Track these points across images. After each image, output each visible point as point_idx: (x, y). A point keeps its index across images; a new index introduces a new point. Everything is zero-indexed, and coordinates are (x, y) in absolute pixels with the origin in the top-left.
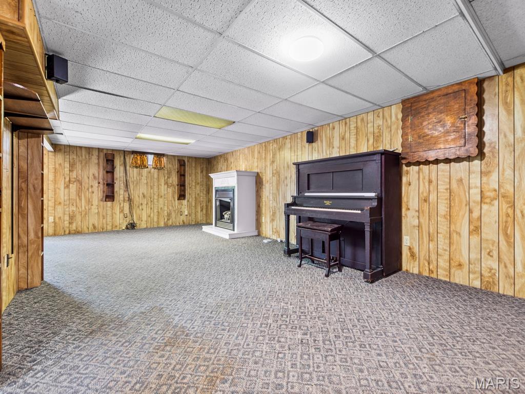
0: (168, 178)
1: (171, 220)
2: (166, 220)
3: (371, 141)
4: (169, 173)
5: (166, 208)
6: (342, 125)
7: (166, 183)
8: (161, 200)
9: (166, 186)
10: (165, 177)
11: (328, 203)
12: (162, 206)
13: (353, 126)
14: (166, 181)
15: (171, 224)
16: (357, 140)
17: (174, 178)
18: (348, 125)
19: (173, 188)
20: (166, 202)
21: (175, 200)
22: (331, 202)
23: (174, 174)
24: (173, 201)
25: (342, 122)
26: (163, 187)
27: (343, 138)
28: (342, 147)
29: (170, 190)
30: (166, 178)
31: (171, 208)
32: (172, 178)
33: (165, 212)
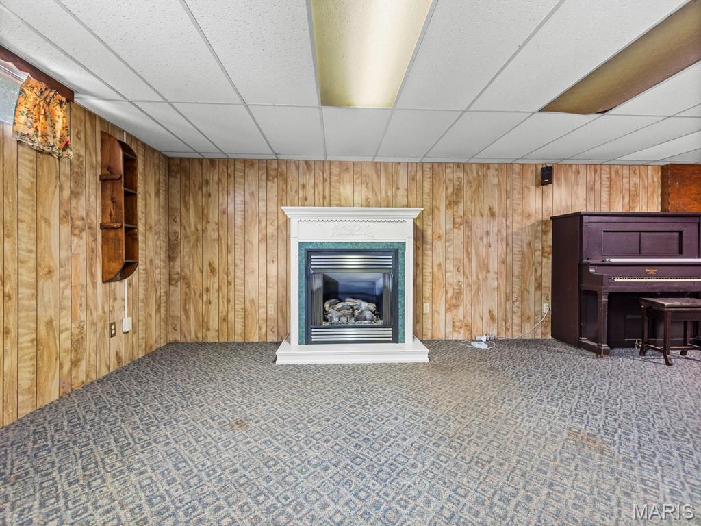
0: (74, 194)
1: (83, 363)
2: (66, 367)
3: (627, 199)
4: (77, 176)
5: (66, 321)
6: (591, 172)
7: (67, 217)
8: (49, 288)
9: (66, 229)
10: (61, 189)
11: (652, 271)
12: (52, 312)
13: (605, 176)
14: (67, 207)
15: (82, 377)
16: (610, 195)
17: (92, 199)
18: (599, 172)
19: (91, 239)
20: (67, 292)
21: (94, 285)
22: (656, 270)
23: (93, 186)
24: (90, 291)
25: (590, 168)
26: (54, 232)
27: (592, 189)
28: (590, 200)
29: (81, 245)
30: (66, 193)
31: (83, 317)
32: (88, 200)
33: (63, 336)
